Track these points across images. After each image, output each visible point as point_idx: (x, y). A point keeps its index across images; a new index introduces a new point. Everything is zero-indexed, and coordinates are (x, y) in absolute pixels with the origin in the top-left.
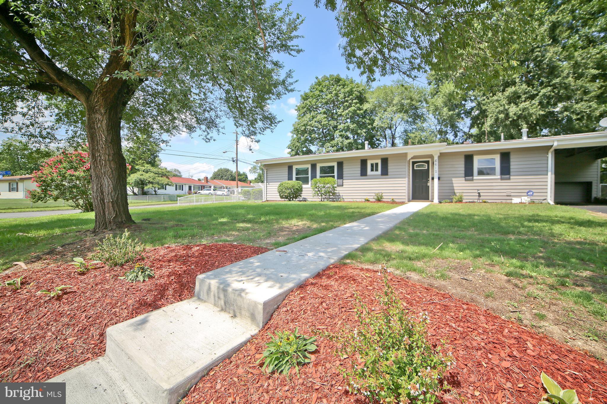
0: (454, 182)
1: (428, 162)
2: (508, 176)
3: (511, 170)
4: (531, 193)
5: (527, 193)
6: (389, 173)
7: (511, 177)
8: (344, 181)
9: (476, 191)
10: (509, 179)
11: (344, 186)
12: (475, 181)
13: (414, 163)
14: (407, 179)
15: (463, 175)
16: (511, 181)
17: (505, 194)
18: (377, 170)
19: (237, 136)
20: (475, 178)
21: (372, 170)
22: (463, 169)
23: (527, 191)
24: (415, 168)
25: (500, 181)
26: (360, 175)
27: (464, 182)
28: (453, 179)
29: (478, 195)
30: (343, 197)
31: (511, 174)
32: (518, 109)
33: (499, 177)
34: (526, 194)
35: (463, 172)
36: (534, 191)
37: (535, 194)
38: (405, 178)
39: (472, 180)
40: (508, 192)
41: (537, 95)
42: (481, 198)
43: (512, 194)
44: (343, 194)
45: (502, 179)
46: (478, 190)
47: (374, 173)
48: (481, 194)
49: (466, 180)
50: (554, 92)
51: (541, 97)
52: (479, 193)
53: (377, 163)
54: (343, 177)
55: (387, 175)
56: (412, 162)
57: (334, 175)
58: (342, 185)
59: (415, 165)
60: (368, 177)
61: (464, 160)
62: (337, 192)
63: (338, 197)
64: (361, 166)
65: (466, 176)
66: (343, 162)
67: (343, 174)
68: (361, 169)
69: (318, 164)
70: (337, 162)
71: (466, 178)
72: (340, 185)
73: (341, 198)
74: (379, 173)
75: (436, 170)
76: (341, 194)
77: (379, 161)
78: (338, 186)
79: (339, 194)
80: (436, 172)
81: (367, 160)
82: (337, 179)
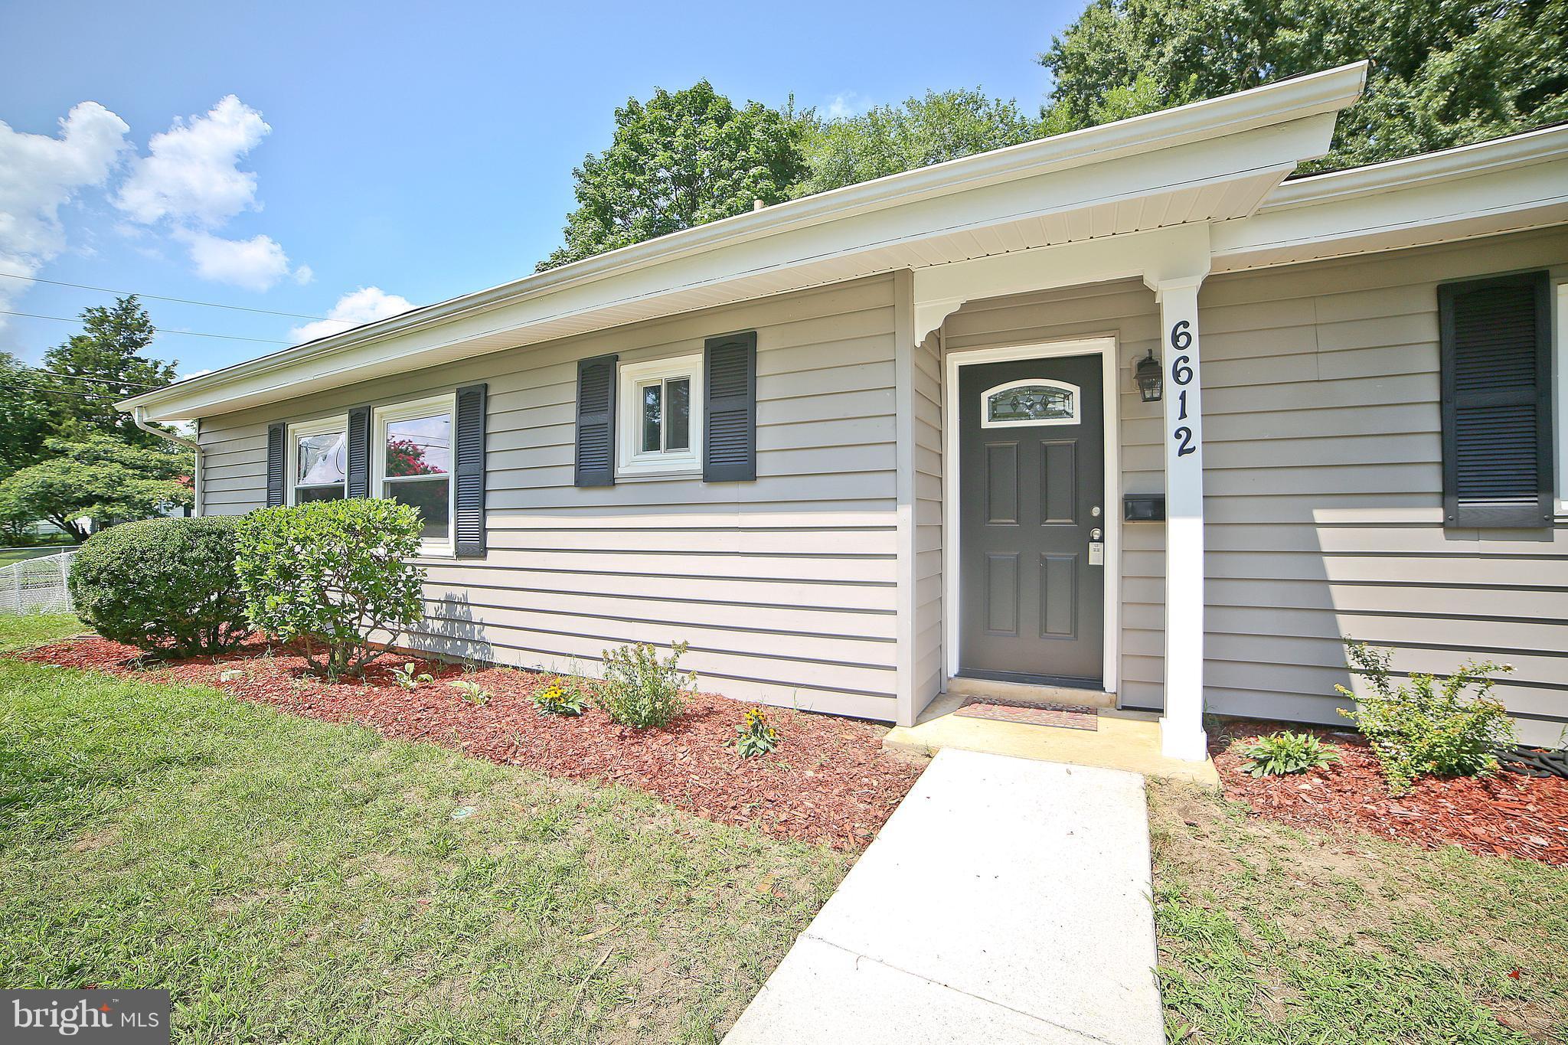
0: (1330, 540)
1: (1086, 369)
6: (764, 465)
8: (491, 522)
11: (493, 558)
12: (1565, 541)
13: (974, 379)
14: (904, 516)
15: (1433, 481)
18: (679, 440)
20: (1563, 507)
21: (651, 442)
22: (1429, 421)
24: (986, 423)
26: (569, 475)
27: (1437, 540)
28: (1320, 516)
30: (490, 634)
35: (1430, 450)
38: (891, 502)
39: (1543, 526)
44: (489, 616)
47: (665, 461)
49: (1452, 526)
53: (678, 388)
54: (485, 491)
55: (749, 475)
56: (963, 370)
57: (446, 482)
58: (482, 552)
59: (985, 396)
60: (619, 490)
61: (1433, 335)
62: (458, 593)
63: (464, 632)
64: (582, 410)
65: (1452, 489)
66: (486, 386)
67: (485, 473)
68: (582, 431)
69: (377, 410)
70: (458, 391)
71: (1466, 505)
72: (473, 548)
73: (478, 642)
74: (692, 458)
75: (1184, 423)
76: (477, 614)
77: (692, 366)
78: (460, 554)
79: (469, 613)
80: (1182, 452)
81: (616, 358)
82: (457, 506)
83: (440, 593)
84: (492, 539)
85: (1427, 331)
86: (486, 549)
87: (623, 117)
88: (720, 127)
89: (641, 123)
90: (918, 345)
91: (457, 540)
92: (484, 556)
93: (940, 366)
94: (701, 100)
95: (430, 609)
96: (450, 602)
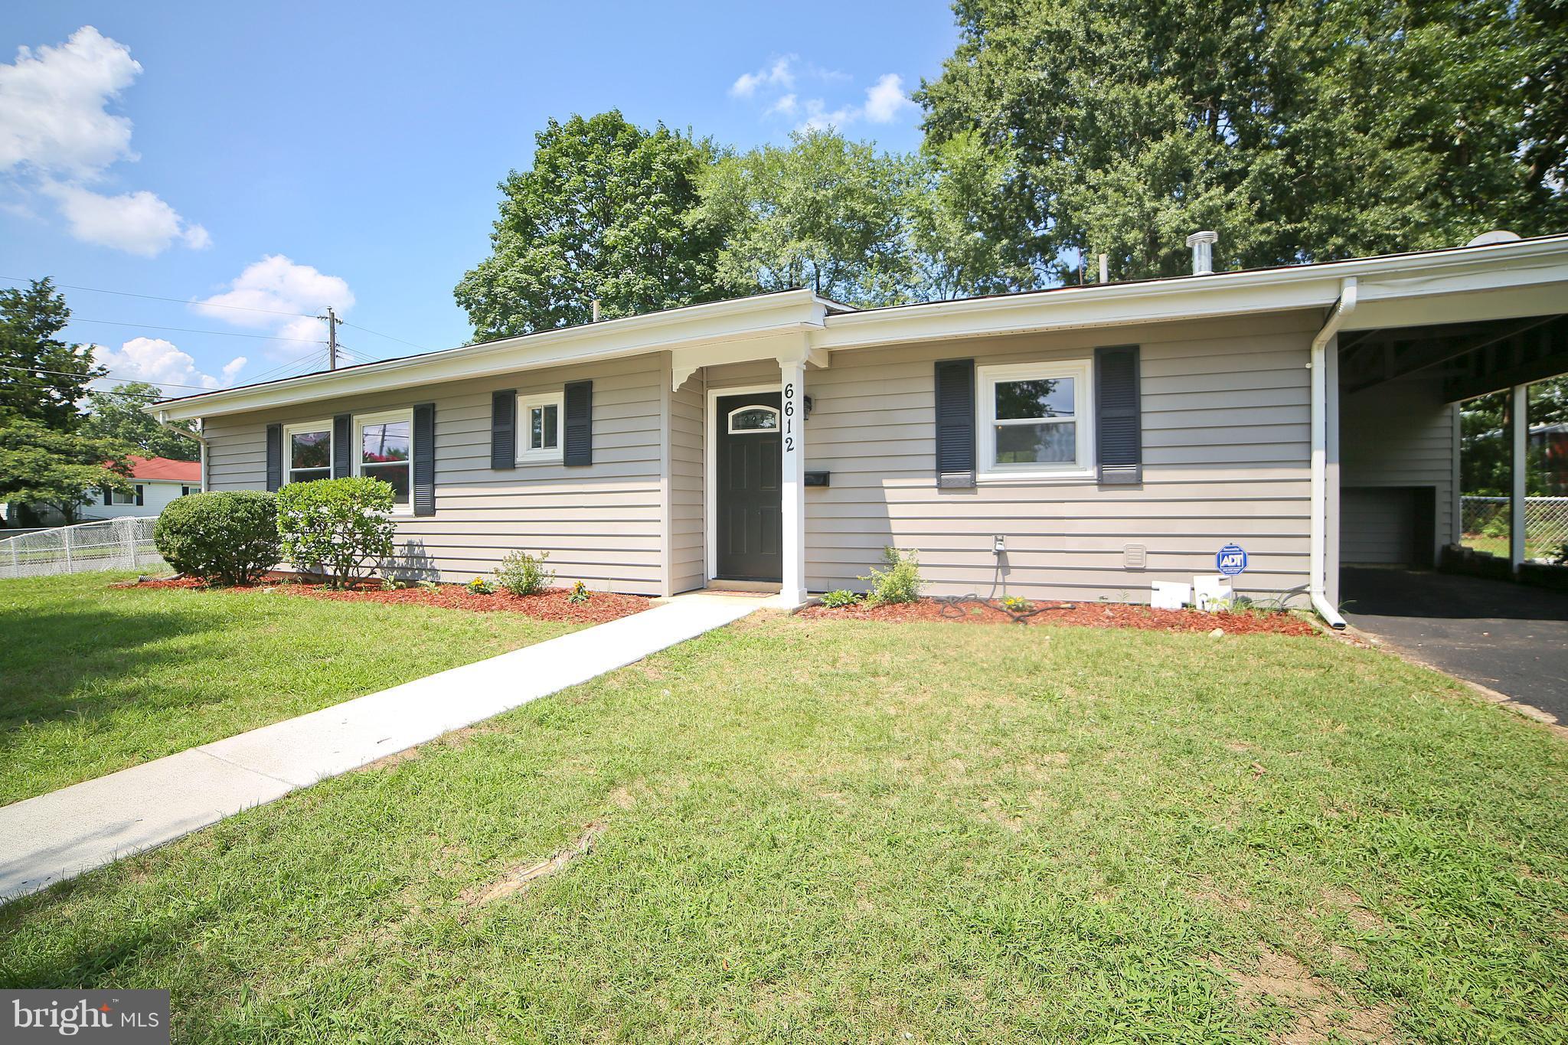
0: (890, 495)
2: (1129, 470)
3: (1147, 439)
4: (1238, 559)
5: (1221, 557)
6: (596, 457)
7: (1148, 475)
8: (438, 492)
9: (988, 543)
10: (1138, 483)
11: (440, 515)
12: (982, 494)
13: (725, 405)
15: (931, 463)
16: (1147, 492)
17: (1118, 561)
18: (552, 440)
19: (333, 328)
20: (981, 477)
21: (536, 444)
22: (931, 432)
23: (1218, 545)
24: (731, 431)
25: (1093, 492)
26: (487, 463)
27: (934, 495)
28: (886, 483)
29: (993, 560)
30: (437, 564)
31: (1147, 456)
32: (1187, 215)
33: (1092, 473)
34: (1210, 562)
35: (931, 448)
36: (1247, 545)
37: (1253, 563)
38: (657, 476)
39: (972, 486)
40: (1134, 550)
41: (1243, 174)
42: (1014, 576)
43: (1153, 562)
44: (438, 552)
45: (1102, 483)
46: (999, 537)
47: (545, 454)
48: (1013, 559)
49: (941, 487)
50: (1294, 165)
51: (1255, 179)
52: (999, 553)
53: (551, 411)
54: (434, 473)
55: (588, 462)
56: (719, 399)
57: (407, 467)
58: (432, 512)
59: (731, 415)
60: (518, 471)
61: (933, 388)
62: (416, 539)
63: (420, 563)
64: (495, 423)
65: (941, 468)
66: (434, 405)
67: (434, 461)
68: (495, 436)
69: (355, 418)
70: (415, 407)
71: (945, 476)
72: (426, 509)
73: (430, 570)
74: (558, 453)
75: (789, 435)
76: (429, 552)
77: (558, 399)
78: (417, 514)
79: (423, 551)
80: (789, 450)
81: (515, 392)
82: (415, 483)
83: (404, 540)
84: (439, 503)
85: (930, 385)
86: (435, 510)
87: (544, 140)
88: (627, 155)
89: (558, 146)
90: (675, 390)
91: (415, 504)
92: (434, 515)
93: (703, 398)
94: (612, 127)
95: (397, 551)
96: (410, 545)
